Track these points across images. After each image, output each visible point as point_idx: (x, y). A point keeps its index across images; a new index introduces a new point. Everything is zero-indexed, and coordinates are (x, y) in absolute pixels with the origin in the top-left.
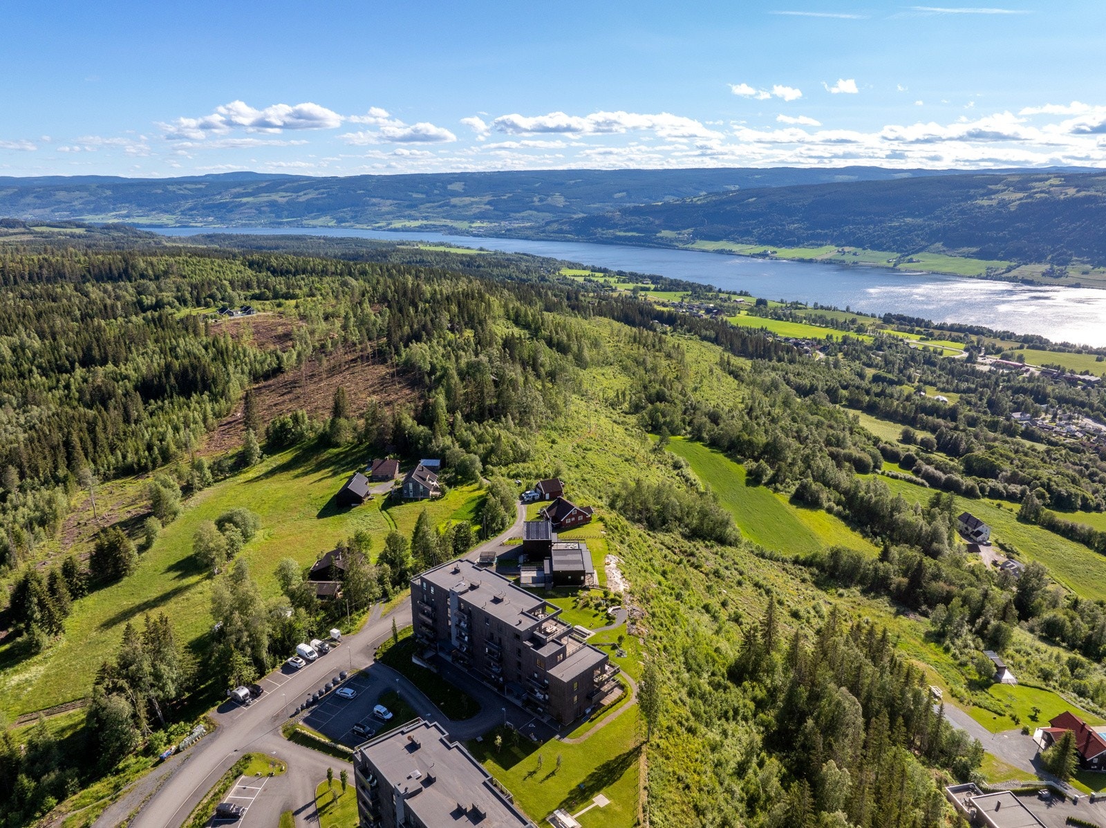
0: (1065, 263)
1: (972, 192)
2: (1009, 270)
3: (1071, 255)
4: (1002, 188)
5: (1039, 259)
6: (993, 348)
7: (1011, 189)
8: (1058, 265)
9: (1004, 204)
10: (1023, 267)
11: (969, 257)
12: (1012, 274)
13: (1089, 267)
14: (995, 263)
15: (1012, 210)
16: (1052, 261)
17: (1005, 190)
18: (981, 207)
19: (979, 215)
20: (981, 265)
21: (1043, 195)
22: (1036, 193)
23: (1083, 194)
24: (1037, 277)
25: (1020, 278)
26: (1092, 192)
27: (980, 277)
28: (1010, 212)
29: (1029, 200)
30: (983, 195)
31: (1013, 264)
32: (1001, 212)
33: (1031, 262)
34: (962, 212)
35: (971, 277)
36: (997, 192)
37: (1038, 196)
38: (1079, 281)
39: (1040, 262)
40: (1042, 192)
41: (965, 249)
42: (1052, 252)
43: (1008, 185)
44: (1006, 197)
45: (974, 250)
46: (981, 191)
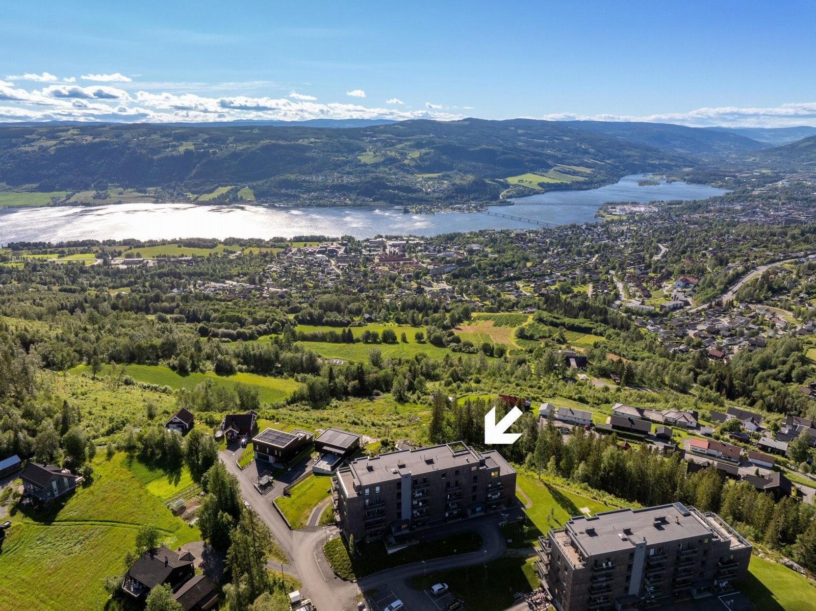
0: (105, 188)
1: (14, 141)
2: (68, 197)
3: (106, 182)
4: (37, 137)
5: (86, 188)
6: (116, 252)
7: (44, 138)
8: (101, 190)
9: (43, 149)
10: (77, 194)
11: (32, 191)
12: (72, 200)
13: (121, 189)
14: (55, 194)
15: (52, 153)
16: (96, 188)
17: (40, 139)
18: (27, 152)
19: (27, 158)
20: (47, 196)
21: (70, 141)
22: (65, 140)
23: (97, 140)
24: (91, 200)
25: (79, 202)
26: (103, 139)
27: (48, 205)
28: (51, 155)
29: (62, 146)
30: (24, 143)
31: (69, 193)
32: (44, 155)
33: (81, 190)
34: (12, 157)
35: (42, 206)
36: (34, 140)
37: (66, 142)
38: (119, 200)
39: (88, 190)
40: (68, 139)
41: (27, 186)
42: (93, 182)
43: (41, 135)
44: (44, 144)
45: (35, 185)
46: (22, 140)
